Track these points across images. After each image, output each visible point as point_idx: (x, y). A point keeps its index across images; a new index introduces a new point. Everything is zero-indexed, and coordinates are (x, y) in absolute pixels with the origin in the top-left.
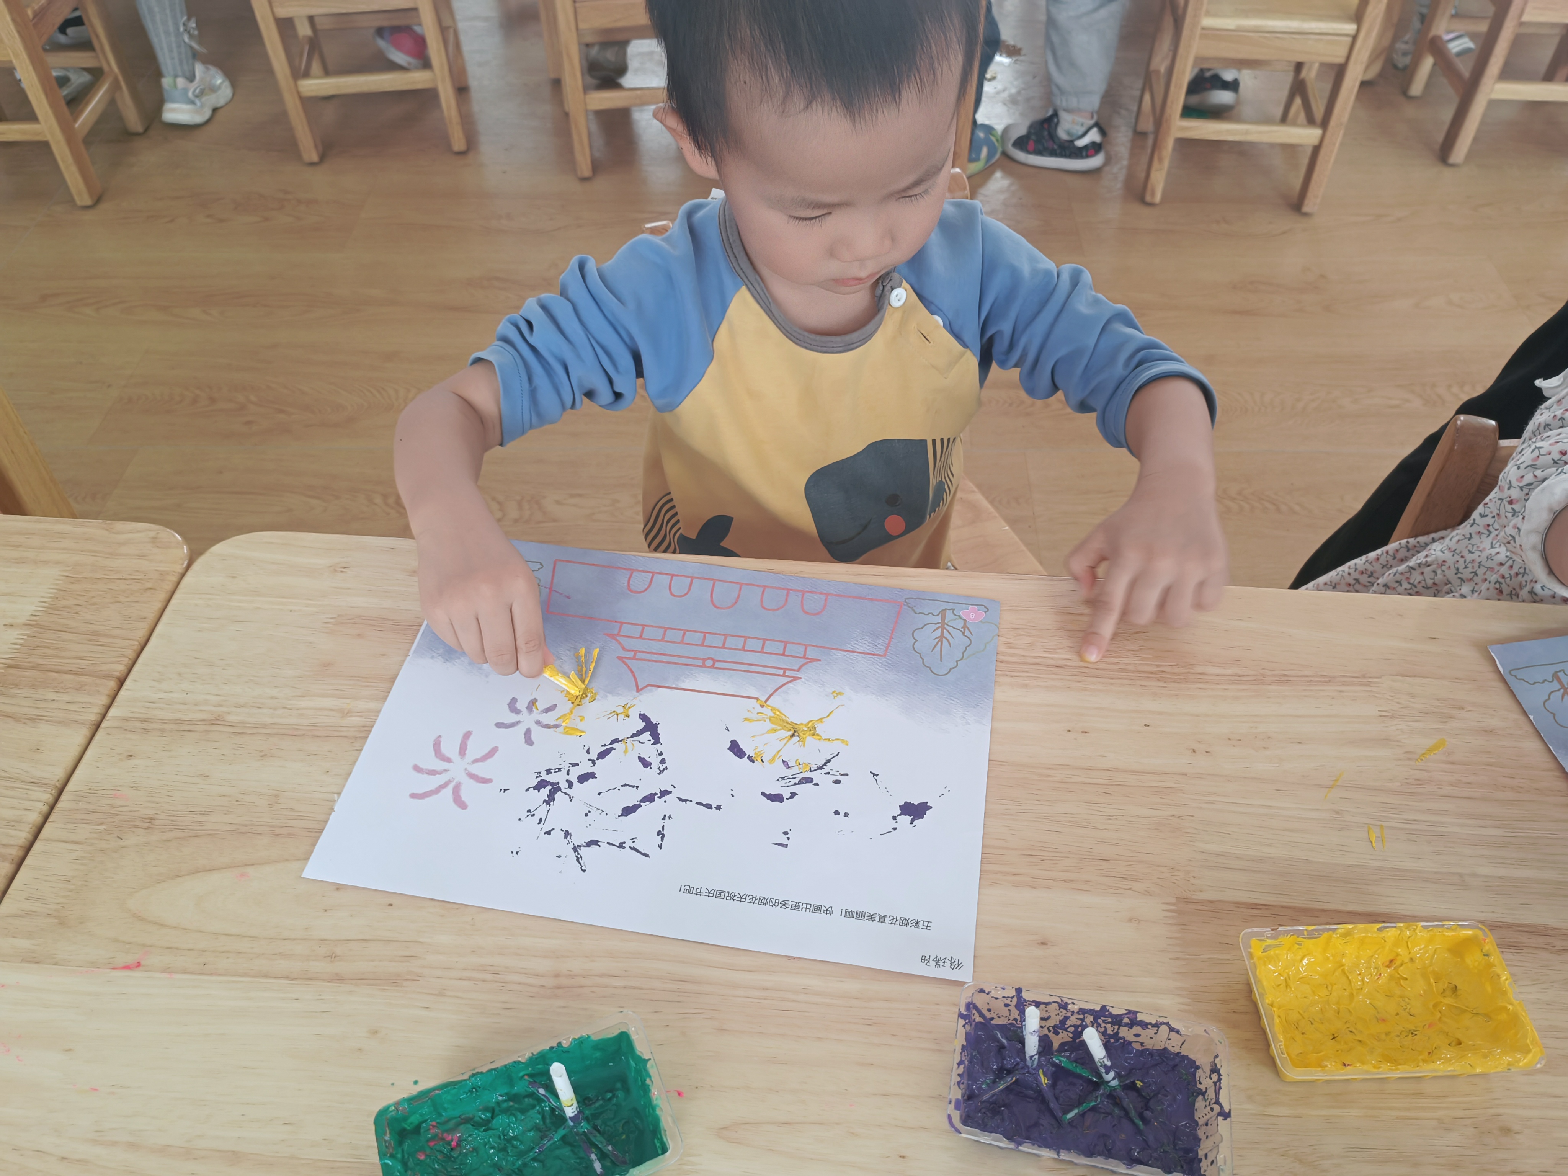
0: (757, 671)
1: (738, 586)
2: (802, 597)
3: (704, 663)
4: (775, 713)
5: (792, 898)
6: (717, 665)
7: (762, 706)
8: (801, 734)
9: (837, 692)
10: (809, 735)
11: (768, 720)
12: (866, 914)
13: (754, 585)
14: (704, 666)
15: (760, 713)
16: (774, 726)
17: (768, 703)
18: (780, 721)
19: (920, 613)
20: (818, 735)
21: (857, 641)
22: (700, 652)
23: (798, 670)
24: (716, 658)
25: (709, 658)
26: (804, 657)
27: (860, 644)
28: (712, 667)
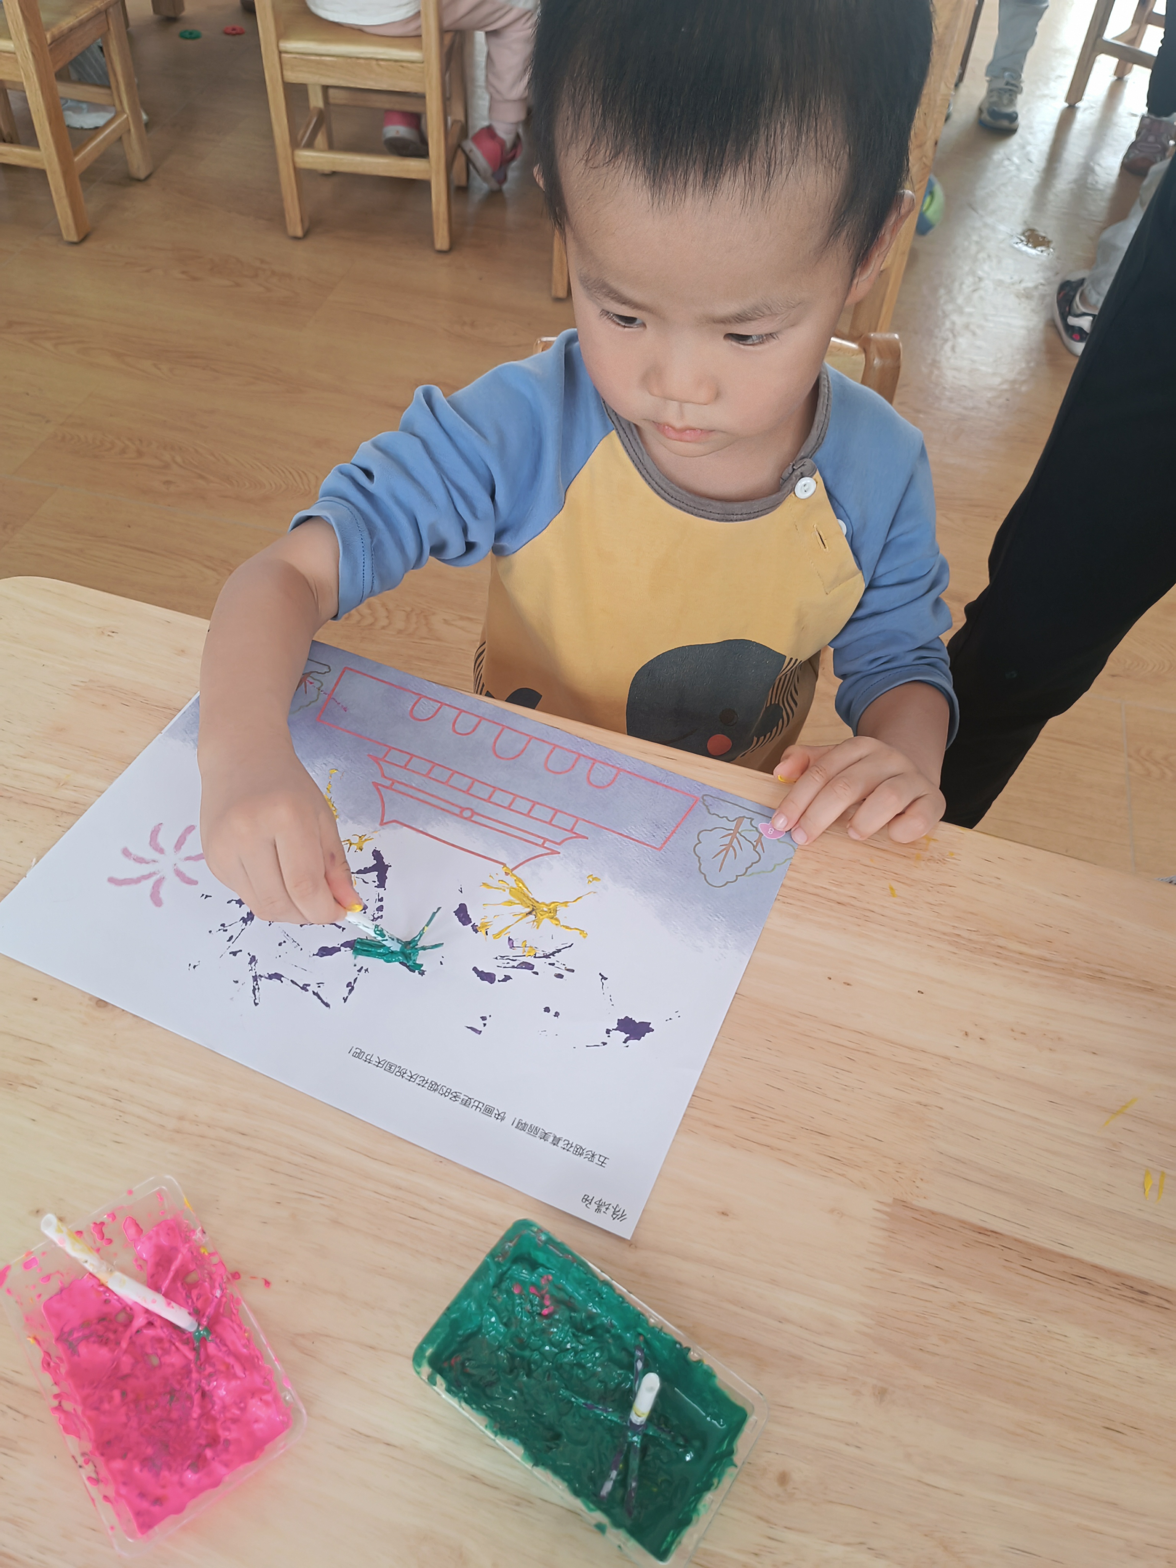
0: (515, 834)
1: (527, 738)
2: (592, 767)
3: (461, 812)
4: (517, 884)
5: (465, 1092)
6: (475, 818)
7: (507, 874)
8: (538, 914)
9: (594, 876)
10: (547, 917)
11: (508, 891)
12: (541, 1130)
13: (544, 741)
14: (460, 816)
15: (502, 881)
16: (512, 898)
17: (514, 872)
18: (521, 895)
19: (714, 814)
20: (557, 919)
21: (635, 827)
22: (461, 799)
23: (559, 844)
24: (476, 811)
25: (467, 809)
26: (571, 831)
27: (637, 830)
28: (468, 819)
